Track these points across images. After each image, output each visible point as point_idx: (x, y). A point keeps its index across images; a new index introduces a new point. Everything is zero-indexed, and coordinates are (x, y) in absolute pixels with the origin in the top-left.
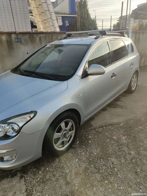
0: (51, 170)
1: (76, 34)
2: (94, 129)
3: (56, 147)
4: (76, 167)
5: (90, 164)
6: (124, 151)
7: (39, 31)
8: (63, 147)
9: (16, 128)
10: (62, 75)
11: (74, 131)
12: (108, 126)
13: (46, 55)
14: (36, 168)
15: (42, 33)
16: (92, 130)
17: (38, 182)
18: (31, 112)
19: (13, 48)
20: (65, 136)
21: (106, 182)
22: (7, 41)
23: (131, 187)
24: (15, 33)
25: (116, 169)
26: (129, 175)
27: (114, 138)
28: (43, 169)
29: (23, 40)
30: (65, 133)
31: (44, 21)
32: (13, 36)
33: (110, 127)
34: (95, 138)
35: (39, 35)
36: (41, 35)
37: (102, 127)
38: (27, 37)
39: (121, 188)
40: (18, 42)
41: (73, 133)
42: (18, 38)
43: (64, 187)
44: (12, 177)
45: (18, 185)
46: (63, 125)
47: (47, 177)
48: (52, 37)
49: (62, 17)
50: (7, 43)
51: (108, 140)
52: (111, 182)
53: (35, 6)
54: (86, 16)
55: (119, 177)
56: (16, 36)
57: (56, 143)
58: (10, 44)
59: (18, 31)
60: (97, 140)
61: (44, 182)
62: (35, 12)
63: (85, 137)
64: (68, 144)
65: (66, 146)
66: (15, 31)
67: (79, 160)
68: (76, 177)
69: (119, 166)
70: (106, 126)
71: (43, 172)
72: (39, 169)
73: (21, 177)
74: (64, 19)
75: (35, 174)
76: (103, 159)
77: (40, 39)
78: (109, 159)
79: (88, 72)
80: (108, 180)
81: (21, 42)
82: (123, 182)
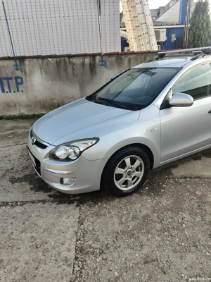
0: (108, 207)
1: (180, 53)
2: (173, 178)
3: (116, 184)
4: (136, 212)
5: (153, 212)
6: (205, 210)
7: (131, 50)
8: (126, 187)
9: (78, 151)
10: (136, 103)
11: (143, 172)
12: (194, 178)
13: (133, 78)
14: (93, 201)
15: (133, 53)
16: (169, 178)
17: (92, 214)
18: (94, 138)
19: (96, 73)
20: (129, 174)
21: (166, 233)
22: (90, 64)
23: (197, 246)
24: (100, 54)
25: (184, 225)
26: (200, 235)
27: (197, 193)
28: (99, 204)
29: (108, 63)
30: (130, 171)
31: (138, 38)
32: (98, 58)
33: (196, 180)
34: (171, 188)
35: (129, 56)
36: (131, 56)
37: (185, 178)
38: (114, 58)
39: (183, 244)
40: (102, 65)
41: (141, 174)
42: (102, 61)
43: (116, 225)
44: (69, 203)
45: (72, 211)
46: (128, 160)
47: (102, 212)
48: (145, 58)
49: (167, 29)
50: (90, 67)
51: (188, 194)
52: (171, 235)
53: (129, 19)
54: (205, 25)
55: (185, 234)
56: (100, 58)
57: (117, 180)
58: (93, 67)
59: (104, 52)
60: (173, 191)
61: (97, 215)
62: (129, 26)
63: (158, 184)
64: (133, 186)
65: (130, 188)
66: (100, 52)
67: (142, 205)
68: (133, 220)
69: (190, 224)
70: (190, 178)
71: (99, 207)
72: (96, 203)
73: (77, 206)
74: (169, 31)
75: (90, 206)
76: (173, 211)
77: (129, 60)
78: (180, 213)
79: (170, 103)
80: (169, 232)
81: (105, 66)
82: (188, 239)
